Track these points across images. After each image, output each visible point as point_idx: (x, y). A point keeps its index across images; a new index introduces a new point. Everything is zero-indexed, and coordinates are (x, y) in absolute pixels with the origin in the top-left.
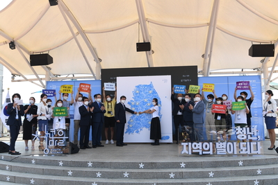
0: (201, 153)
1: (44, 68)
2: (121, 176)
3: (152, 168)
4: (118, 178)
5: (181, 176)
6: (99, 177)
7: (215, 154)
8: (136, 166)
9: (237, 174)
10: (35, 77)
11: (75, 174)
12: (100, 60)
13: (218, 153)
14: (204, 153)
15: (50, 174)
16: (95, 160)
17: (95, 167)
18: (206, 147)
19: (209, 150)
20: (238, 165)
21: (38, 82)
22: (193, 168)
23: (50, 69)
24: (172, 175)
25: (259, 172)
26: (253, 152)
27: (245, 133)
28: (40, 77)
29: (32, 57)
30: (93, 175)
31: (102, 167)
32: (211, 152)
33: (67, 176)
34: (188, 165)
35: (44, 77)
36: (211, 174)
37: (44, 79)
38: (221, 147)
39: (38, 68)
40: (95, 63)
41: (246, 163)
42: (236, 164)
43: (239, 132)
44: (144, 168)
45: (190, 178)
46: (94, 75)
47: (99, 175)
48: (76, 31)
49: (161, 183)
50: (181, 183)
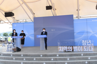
1: (12, 17)
2: (33, 60)
3: (45, 57)
5: (56, 59)
6: (24, 60)
8: (39, 56)
9: (79, 59)
10: (8, 21)
11: (16, 59)
12: (34, 14)
13: (74, 51)
14: (68, 51)
15: (7, 59)
16: (24, 54)
17: (24, 56)
18: (69, 48)
19: (70, 50)
20: (81, 56)
21: (9, 23)
22: (62, 56)
23: (14, 18)
24: (52, 59)
25: (89, 58)
26: (89, 50)
27: (86, 42)
28: (10, 21)
30: (23, 59)
31: (26, 57)
32: (71, 50)
33: (13, 60)
34: (60, 56)
35: (12, 21)
36: (68, 59)
37: (12, 22)
38: (76, 48)
40: (32, 15)
42: (80, 55)
43: (83, 42)
44: (43, 56)
45: (59, 60)
46: (31, 20)
47: (24, 59)
49: (47, 62)
50: (55, 62)
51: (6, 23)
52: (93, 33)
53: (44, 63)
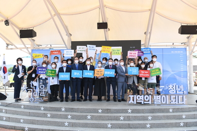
0: (143, 103)
1: (29, 40)
2: (85, 118)
3: (107, 113)
4: (83, 119)
5: (128, 118)
6: (69, 119)
7: (153, 104)
8: (96, 111)
9: (168, 118)
10: (23, 46)
11: (52, 116)
12: (71, 35)
13: (155, 103)
14: (145, 102)
15: (34, 116)
16: (67, 107)
17: (67, 112)
18: (147, 98)
20: (169, 112)
21: (26, 50)
22: (136, 113)
23: (34, 40)
24: (122, 118)
25: (184, 117)
26: (180, 103)
27: (175, 89)
28: (27, 46)
29: (21, 31)
30: (66, 117)
31: (72, 112)
32: (150, 102)
33: (47, 117)
34: (133, 111)
35: (30, 46)
36: (150, 118)
37: (30, 48)
38: (158, 99)
39: (26, 40)
40: (67, 37)
41: (175, 110)
42: (167, 111)
43: (171, 88)
44: (102, 112)
45: (135, 120)
46: (66, 45)
47: (69, 117)
48: (53, 13)
49: (114, 124)
50: (129, 124)
51: (17, 48)
52: (172, 73)
53: (108, 124)
